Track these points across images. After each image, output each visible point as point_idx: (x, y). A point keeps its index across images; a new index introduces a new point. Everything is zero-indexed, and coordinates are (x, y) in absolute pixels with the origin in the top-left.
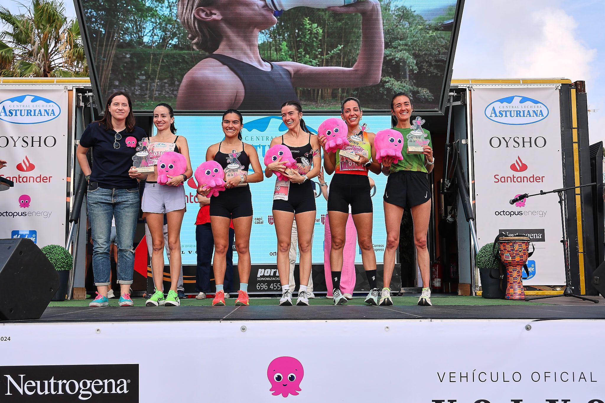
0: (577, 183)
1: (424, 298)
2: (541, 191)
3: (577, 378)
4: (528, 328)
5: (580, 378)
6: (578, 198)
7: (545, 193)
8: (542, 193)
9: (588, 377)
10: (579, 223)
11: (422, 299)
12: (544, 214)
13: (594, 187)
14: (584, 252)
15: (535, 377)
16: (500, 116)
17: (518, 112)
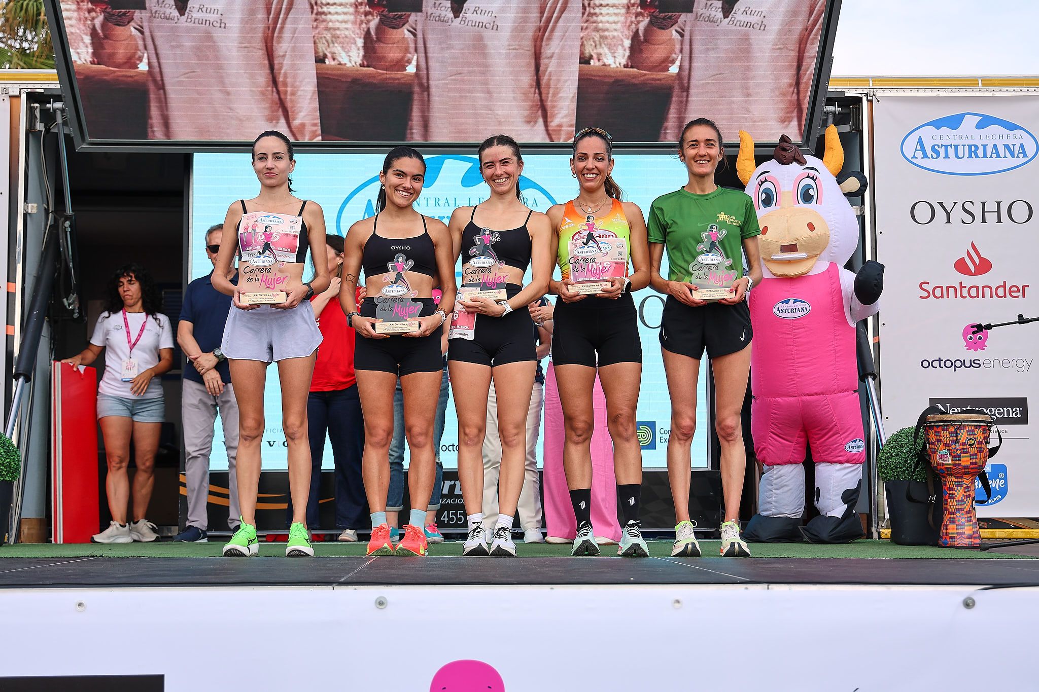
2: (1020, 316)
4: (968, 604)
7: (1028, 321)
8: (1022, 320)
12: (1026, 366)
16: (935, 156)
17: (973, 149)
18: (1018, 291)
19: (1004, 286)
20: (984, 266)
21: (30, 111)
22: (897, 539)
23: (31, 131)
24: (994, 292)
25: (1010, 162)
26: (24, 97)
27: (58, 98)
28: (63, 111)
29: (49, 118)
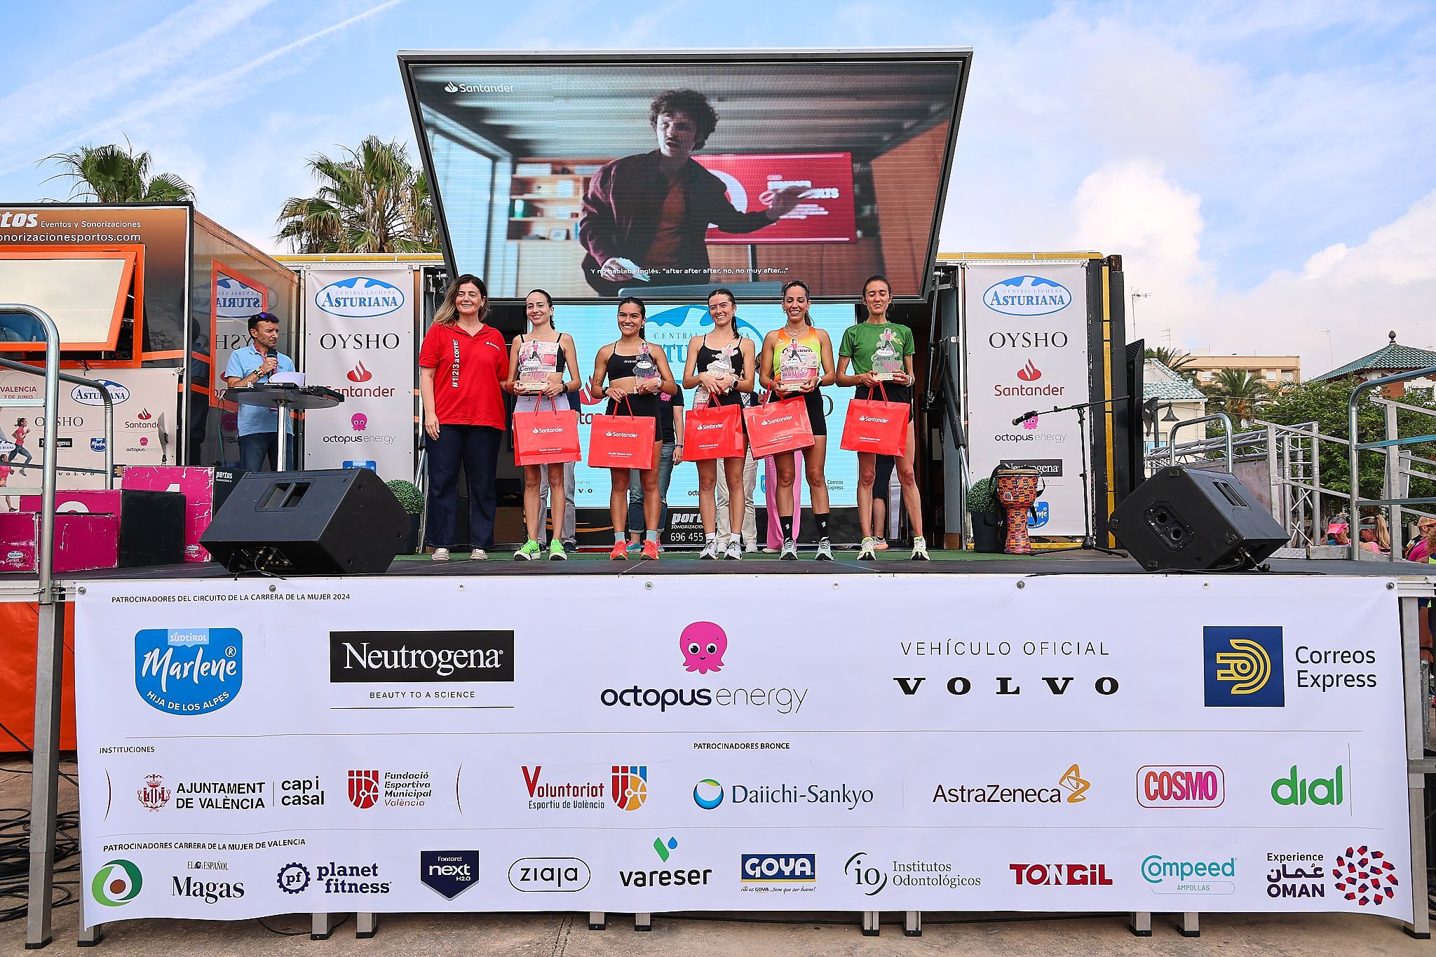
0: (1108, 396)
1: (919, 551)
2: (1055, 407)
3: (1083, 649)
4: (1020, 585)
5: (1087, 650)
6: (1109, 416)
7: (1060, 410)
8: (1056, 410)
9: (1097, 650)
10: (1109, 451)
11: (917, 553)
12: (1062, 439)
13: (1131, 401)
14: (1115, 491)
15: (1029, 649)
16: (1005, 303)
17: (1030, 299)
18: (1058, 391)
19: (1049, 388)
20: (1036, 375)
21: (426, 279)
22: (977, 550)
23: (427, 293)
24: (1042, 392)
25: (1053, 307)
26: (422, 270)
27: (443, 271)
28: (446, 279)
29: (438, 283)
